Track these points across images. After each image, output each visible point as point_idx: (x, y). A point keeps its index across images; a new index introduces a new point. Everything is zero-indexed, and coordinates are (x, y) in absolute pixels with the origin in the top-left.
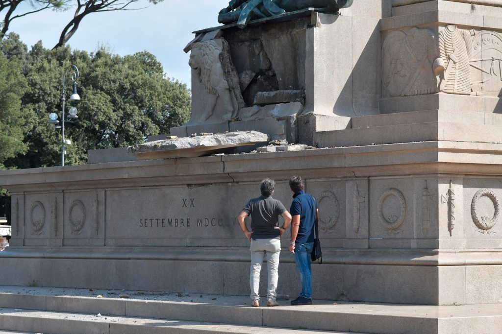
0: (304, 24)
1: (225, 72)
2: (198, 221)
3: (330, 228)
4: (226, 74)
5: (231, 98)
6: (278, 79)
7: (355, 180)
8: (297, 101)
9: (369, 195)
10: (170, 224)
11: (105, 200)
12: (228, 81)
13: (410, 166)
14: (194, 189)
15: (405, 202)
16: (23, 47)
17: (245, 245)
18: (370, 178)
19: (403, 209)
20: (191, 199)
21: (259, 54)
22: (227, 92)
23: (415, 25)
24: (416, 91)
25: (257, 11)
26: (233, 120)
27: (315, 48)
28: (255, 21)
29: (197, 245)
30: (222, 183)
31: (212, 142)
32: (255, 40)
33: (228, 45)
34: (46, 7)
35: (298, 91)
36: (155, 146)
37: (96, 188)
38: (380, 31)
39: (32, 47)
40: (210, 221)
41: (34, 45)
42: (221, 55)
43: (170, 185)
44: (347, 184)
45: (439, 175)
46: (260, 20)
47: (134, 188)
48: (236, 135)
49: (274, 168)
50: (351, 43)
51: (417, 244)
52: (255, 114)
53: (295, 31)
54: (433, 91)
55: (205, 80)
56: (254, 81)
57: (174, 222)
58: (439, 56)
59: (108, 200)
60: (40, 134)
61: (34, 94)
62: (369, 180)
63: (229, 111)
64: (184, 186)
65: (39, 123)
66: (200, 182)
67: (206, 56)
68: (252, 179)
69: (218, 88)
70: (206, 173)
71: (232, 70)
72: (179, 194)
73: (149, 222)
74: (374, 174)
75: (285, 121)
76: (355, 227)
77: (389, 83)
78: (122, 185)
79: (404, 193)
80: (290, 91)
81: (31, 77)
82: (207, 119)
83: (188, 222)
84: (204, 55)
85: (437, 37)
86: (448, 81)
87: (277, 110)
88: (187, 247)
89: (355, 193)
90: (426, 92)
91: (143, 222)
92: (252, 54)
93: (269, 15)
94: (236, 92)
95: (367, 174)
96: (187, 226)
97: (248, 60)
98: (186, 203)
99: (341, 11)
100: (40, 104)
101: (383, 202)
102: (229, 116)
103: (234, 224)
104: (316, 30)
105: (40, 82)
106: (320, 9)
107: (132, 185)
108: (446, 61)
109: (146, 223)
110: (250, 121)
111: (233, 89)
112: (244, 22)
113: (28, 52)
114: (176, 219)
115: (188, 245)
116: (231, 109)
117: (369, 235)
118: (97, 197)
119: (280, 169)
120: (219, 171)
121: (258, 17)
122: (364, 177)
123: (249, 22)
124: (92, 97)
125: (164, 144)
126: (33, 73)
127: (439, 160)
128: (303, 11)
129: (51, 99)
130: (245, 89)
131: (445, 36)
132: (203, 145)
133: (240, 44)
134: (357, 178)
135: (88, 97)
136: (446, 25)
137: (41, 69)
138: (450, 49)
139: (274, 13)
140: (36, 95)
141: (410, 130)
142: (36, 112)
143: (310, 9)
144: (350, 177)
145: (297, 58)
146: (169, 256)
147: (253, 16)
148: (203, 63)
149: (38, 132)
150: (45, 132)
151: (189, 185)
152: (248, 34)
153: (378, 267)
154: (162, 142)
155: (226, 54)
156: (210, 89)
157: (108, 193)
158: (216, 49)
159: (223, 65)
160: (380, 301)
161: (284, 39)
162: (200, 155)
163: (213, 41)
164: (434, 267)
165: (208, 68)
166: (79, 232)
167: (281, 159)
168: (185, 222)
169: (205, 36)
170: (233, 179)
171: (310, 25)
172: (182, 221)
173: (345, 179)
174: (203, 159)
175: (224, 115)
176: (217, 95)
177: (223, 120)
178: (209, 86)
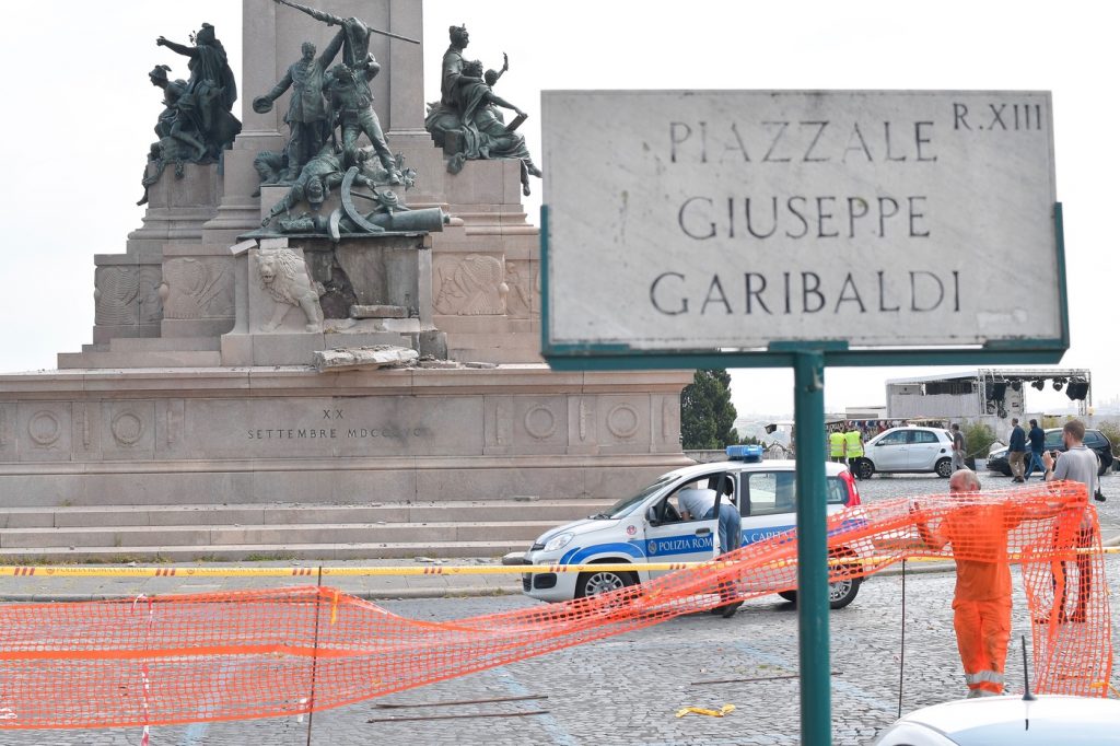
0: (408, 245)
2: (350, 432)
3: (546, 437)
4: (311, 284)
7: (581, 395)
10: (302, 435)
11: (185, 410)
12: (315, 292)
18: (599, 394)
20: (338, 411)
24: (477, 311)
26: (329, 332)
28: (349, 235)
32: (323, 252)
37: (167, 398)
40: (369, 432)
44: (571, 399)
46: (358, 235)
51: (657, 449)
52: (352, 326)
53: (388, 249)
54: (498, 312)
55: (284, 289)
56: (328, 293)
57: (308, 433)
58: (503, 282)
62: (596, 396)
64: (327, 398)
67: (286, 265)
73: (264, 434)
74: (606, 391)
76: (583, 436)
77: (440, 302)
79: (638, 407)
80: (391, 307)
82: (276, 328)
83: (332, 433)
84: (284, 264)
85: (502, 265)
87: (389, 325)
88: (334, 457)
89: (583, 407)
91: (254, 433)
96: (331, 436)
98: (329, 414)
101: (613, 414)
103: (407, 435)
109: (259, 434)
112: (337, 235)
114: (312, 430)
115: (336, 455)
117: (597, 443)
118: (170, 407)
120: (404, 384)
122: (592, 393)
130: (322, 301)
139: (372, 230)
144: (575, 393)
146: (325, 467)
148: (284, 272)
151: (336, 397)
156: (287, 299)
157: (190, 402)
158: (296, 258)
159: (308, 276)
161: (372, 254)
165: (290, 277)
166: (134, 445)
168: (328, 433)
169: (263, 242)
170: (413, 392)
171: (421, 246)
172: (323, 432)
173: (567, 395)
174: (383, 372)
175: (309, 326)
176: (297, 305)
177: (309, 330)
178: (288, 295)
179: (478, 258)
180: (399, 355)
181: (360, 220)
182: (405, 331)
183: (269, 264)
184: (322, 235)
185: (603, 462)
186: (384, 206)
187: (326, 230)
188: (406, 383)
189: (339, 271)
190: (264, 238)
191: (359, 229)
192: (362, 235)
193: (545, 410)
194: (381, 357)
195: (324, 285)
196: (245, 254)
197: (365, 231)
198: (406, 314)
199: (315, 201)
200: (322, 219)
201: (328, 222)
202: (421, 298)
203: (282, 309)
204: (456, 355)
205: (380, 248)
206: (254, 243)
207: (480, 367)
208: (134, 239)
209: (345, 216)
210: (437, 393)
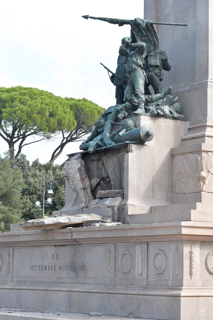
0: (124, 151)
1: (81, 179)
3: (127, 273)
4: (82, 180)
5: (85, 194)
6: (111, 183)
7: (141, 244)
8: (119, 196)
9: (148, 253)
10: (46, 269)
11: (13, 254)
12: (83, 184)
13: (168, 236)
14: (58, 248)
15: (166, 258)
16: (26, 162)
17: (83, 283)
18: (148, 243)
19: (165, 262)
20: (56, 254)
21: (102, 168)
22: (83, 190)
23: (189, 151)
24: (190, 191)
25: (100, 143)
26: (84, 207)
27: (130, 165)
28: (98, 149)
29: (59, 282)
30: (73, 245)
31: (66, 220)
32: (99, 160)
33: (84, 162)
34: (43, 139)
35: (121, 190)
36: (33, 222)
37: (9, 247)
38: (171, 155)
39: (32, 162)
40: (66, 268)
41: (34, 161)
42: (79, 169)
43: (46, 246)
44: (136, 247)
45: (184, 242)
46: (101, 148)
47: (27, 247)
48: (80, 216)
49: (97, 236)
50: (152, 162)
51: (172, 283)
52: (96, 204)
54: (198, 191)
55: (71, 183)
56: (98, 184)
58: (202, 170)
59: (14, 254)
60: (33, 214)
61: (30, 189)
62: (148, 244)
63: (84, 202)
64: (53, 246)
65: (33, 207)
66: (61, 244)
67: (71, 169)
68: (87, 243)
69: (77, 188)
70: (63, 239)
71: (86, 178)
72: (51, 251)
73: (35, 267)
74: (150, 241)
75: (111, 208)
76: (140, 272)
77: (176, 186)
78: (21, 245)
79: (166, 252)
80: (116, 190)
81: (29, 180)
83: (55, 268)
84: (70, 169)
85: (201, 159)
86: (208, 185)
87: (108, 202)
89: (140, 252)
90: (195, 192)
91: (32, 267)
92: (98, 168)
93: (106, 146)
94: (87, 190)
95: (146, 241)
96: (54, 270)
97: (96, 172)
98: (54, 256)
99: (146, 143)
100: (33, 195)
101: (155, 257)
102: (83, 205)
103: (78, 269)
104: (130, 154)
105: (33, 183)
106: (133, 142)
107: (26, 245)
108: (207, 173)
109: (33, 268)
110: (93, 208)
111: (86, 189)
112: (92, 149)
113: (30, 165)
115: (54, 282)
116: (84, 200)
117: (148, 277)
118: (9, 252)
119: (101, 237)
120: (69, 238)
121: (101, 146)
122: (145, 242)
123: (95, 149)
124: (63, 192)
125: (38, 221)
126: (30, 178)
127: (183, 233)
128: (123, 143)
129: (40, 193)
130: (93, 189)
131: (206, 159)
132: (60, 222)
133: (92, 162)
134: (141, 243)
135: (61, 192)
136: (207, 152)
137: (34, 176)
138: (209, 166)
139: (108, 144)
140: (31, 190)
141: (177, 214)
142: (31, 200)
143: (127, 142)
144: (138, 242)
145: (122, 171)
147: (98, 146)
149: (32, 212)
150: (36, 212)
151: (56, 246)
152: (97, 156)
153: (149, 297)
154: (37, 220)
155: (83, 168)
156: (73, 189)
157: (15, 250)
158: (77, 165)
159: (81, 175)
160: (150, 318)
162: (59, 228)
163: (76, 160)
164: (179, 298)
165: (72, 176)
167: (101, 231)
170: (77, 242)
171: (127, 151)
172: (52, 267)
173: (135, 244)
176: (77, 192)
179: (190, 156)
182: (112, 204)
197: (107, 145)
210: (86, 243)
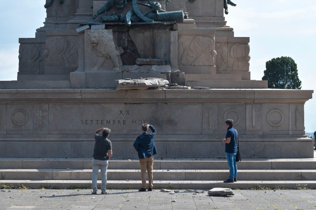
1: (116, 46)
2: (133, 121)
4: (116, 48)
5: (118, 60)
6: (139, 52)
8: (168, 65)
10: (108, 123)
11: (48, 109)
15: (284, 115)
19: (283, 118)
20: (127, 111)
21: (125, 39)
23: (200, 34)
24: (201, 64)
26: (125, 71)
28: (134, 23)
30: (153, 103)
37: (40, 103)
40: (142, 122)
44: (247, 106)
52: (137, 69)
54: (211, 65)
57: (111, 122)
58: (214, 50)
59: (51, 110)
62: (261, 105)
63: (118, 67)
64: (122, 104)
67: (104, 37)
69: (112, 55)
72: (116, 109)
73: (89, 122)
74: (265, 102)
77: (182, 59)
78: (67, 102)
79: (283, 111)
82: (98, 69)
83: (124, 122)
88: (124, 134)
90: (207, 65)
91: (84, 121)
92: (120, 39)
95: (262, 102)
96: (124, 124)
98: (122, 112)
101: (270, 114)
103: (162, 123)
107: (75, 102)
109: (86, 122)
112: (130, 23)
114: (113, 121)
115: (126, 134)
117: (261, 129)
118: (41, 108)
122: (259, 103)
134: (254, 104)
139: (147, 21)
144: (250, 103)
146: (119, 139)
148: (102, 41)
151: (125, 103)
153: (277, 143)
157: (50, 106)
158: (108, 34)
162: (147, 89)
163: (105, 30)
165: (106, 44)
166: (23, 127)
168: (122, 122)
169: (93, 27)
170: (165, 101)
171: (172, 29)
172: (119, 122)
173: (246, 104)
174: (150, 91)
175: (114, 68)
176: (108, 57)
177: (115, 71)
178: (104, 53)
179: (201, 38)
180: (159, 82)
181: (141, 16)
182: (163, 71)
183: (95, 37)
184: (122, 23)
185: (264, 140)
186: (154, 9)
187: (124, 21)
188: (162, 97)
189: (131, 42)
190: (93, 24)
191: (141, 20)
192: (142, 23)
193: (234, 112)
194: (148, 82)
195: (124, 49)
196: (83, 32)
197: (145, 22)
198: (164, 63)
199: (119, 7)
200: (122, 15)
201: (125, 17)
202: (172, 55)
203: (101, 60)
204: (189, 84)
205: (152, 30)
206: (88, 27)
207: (201, 89)
208: (39, 31)
209: (134, 14)
210: (178, 102)
